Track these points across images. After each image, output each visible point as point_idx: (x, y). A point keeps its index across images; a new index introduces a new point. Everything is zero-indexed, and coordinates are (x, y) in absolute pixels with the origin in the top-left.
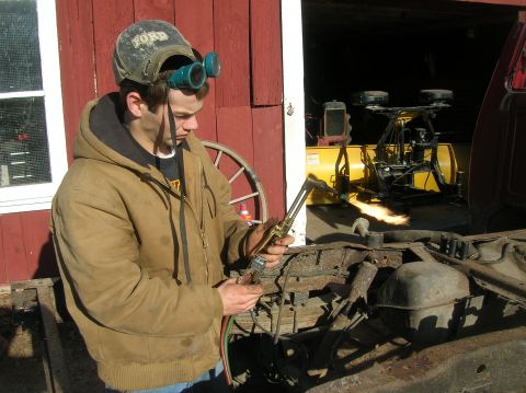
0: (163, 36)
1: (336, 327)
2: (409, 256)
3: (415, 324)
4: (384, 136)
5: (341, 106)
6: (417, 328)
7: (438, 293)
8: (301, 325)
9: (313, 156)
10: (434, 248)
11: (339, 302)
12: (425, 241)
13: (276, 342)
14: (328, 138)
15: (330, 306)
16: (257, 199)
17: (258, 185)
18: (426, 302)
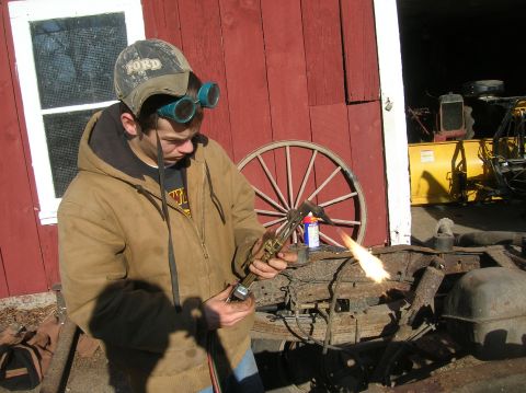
0: (156, 64)
1: (398, 338)
2: (487, 261)
3: (480, 338)
4: (500, 129)
5: (459, 99)
6: (482, 342)
7: (507, 303)
8: (364, 334)
9: (427, 153)
10: (515, 252)
11: (408, 309)
12: (507, 244)
13: (325, 351)
14: (445, 133)
15: (399, 314)
16: (356, 199)
17: (356, 184)
18: (492, 314)
